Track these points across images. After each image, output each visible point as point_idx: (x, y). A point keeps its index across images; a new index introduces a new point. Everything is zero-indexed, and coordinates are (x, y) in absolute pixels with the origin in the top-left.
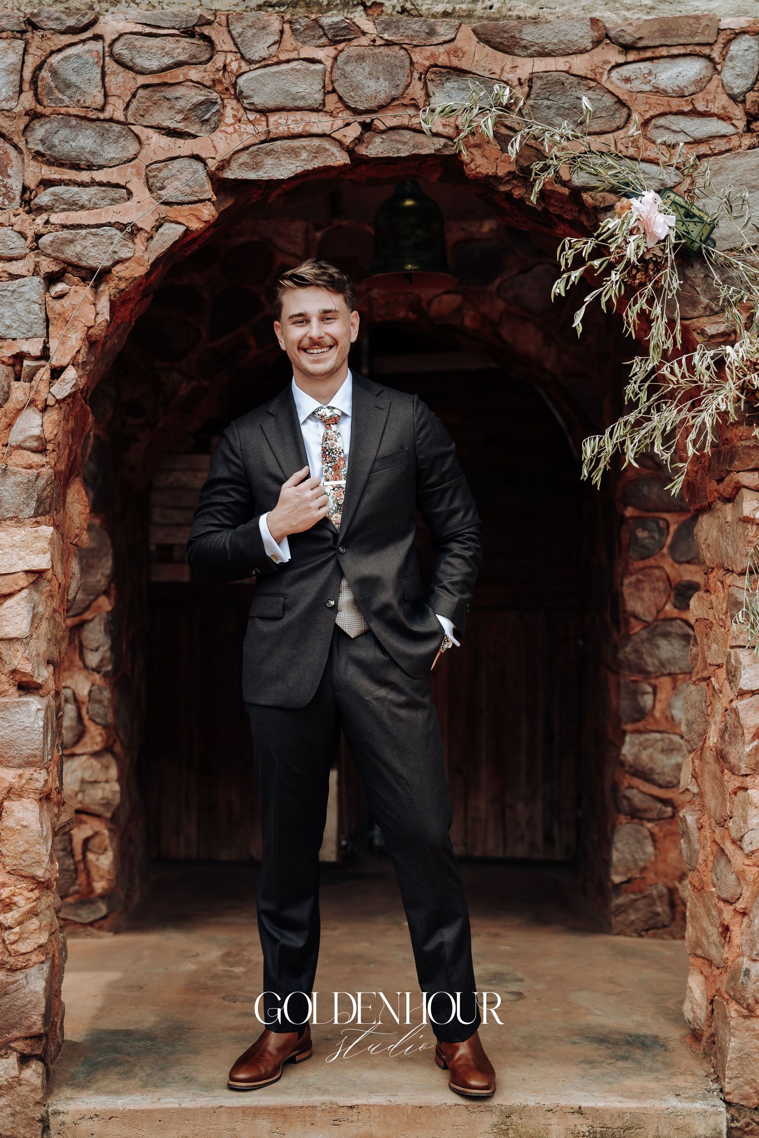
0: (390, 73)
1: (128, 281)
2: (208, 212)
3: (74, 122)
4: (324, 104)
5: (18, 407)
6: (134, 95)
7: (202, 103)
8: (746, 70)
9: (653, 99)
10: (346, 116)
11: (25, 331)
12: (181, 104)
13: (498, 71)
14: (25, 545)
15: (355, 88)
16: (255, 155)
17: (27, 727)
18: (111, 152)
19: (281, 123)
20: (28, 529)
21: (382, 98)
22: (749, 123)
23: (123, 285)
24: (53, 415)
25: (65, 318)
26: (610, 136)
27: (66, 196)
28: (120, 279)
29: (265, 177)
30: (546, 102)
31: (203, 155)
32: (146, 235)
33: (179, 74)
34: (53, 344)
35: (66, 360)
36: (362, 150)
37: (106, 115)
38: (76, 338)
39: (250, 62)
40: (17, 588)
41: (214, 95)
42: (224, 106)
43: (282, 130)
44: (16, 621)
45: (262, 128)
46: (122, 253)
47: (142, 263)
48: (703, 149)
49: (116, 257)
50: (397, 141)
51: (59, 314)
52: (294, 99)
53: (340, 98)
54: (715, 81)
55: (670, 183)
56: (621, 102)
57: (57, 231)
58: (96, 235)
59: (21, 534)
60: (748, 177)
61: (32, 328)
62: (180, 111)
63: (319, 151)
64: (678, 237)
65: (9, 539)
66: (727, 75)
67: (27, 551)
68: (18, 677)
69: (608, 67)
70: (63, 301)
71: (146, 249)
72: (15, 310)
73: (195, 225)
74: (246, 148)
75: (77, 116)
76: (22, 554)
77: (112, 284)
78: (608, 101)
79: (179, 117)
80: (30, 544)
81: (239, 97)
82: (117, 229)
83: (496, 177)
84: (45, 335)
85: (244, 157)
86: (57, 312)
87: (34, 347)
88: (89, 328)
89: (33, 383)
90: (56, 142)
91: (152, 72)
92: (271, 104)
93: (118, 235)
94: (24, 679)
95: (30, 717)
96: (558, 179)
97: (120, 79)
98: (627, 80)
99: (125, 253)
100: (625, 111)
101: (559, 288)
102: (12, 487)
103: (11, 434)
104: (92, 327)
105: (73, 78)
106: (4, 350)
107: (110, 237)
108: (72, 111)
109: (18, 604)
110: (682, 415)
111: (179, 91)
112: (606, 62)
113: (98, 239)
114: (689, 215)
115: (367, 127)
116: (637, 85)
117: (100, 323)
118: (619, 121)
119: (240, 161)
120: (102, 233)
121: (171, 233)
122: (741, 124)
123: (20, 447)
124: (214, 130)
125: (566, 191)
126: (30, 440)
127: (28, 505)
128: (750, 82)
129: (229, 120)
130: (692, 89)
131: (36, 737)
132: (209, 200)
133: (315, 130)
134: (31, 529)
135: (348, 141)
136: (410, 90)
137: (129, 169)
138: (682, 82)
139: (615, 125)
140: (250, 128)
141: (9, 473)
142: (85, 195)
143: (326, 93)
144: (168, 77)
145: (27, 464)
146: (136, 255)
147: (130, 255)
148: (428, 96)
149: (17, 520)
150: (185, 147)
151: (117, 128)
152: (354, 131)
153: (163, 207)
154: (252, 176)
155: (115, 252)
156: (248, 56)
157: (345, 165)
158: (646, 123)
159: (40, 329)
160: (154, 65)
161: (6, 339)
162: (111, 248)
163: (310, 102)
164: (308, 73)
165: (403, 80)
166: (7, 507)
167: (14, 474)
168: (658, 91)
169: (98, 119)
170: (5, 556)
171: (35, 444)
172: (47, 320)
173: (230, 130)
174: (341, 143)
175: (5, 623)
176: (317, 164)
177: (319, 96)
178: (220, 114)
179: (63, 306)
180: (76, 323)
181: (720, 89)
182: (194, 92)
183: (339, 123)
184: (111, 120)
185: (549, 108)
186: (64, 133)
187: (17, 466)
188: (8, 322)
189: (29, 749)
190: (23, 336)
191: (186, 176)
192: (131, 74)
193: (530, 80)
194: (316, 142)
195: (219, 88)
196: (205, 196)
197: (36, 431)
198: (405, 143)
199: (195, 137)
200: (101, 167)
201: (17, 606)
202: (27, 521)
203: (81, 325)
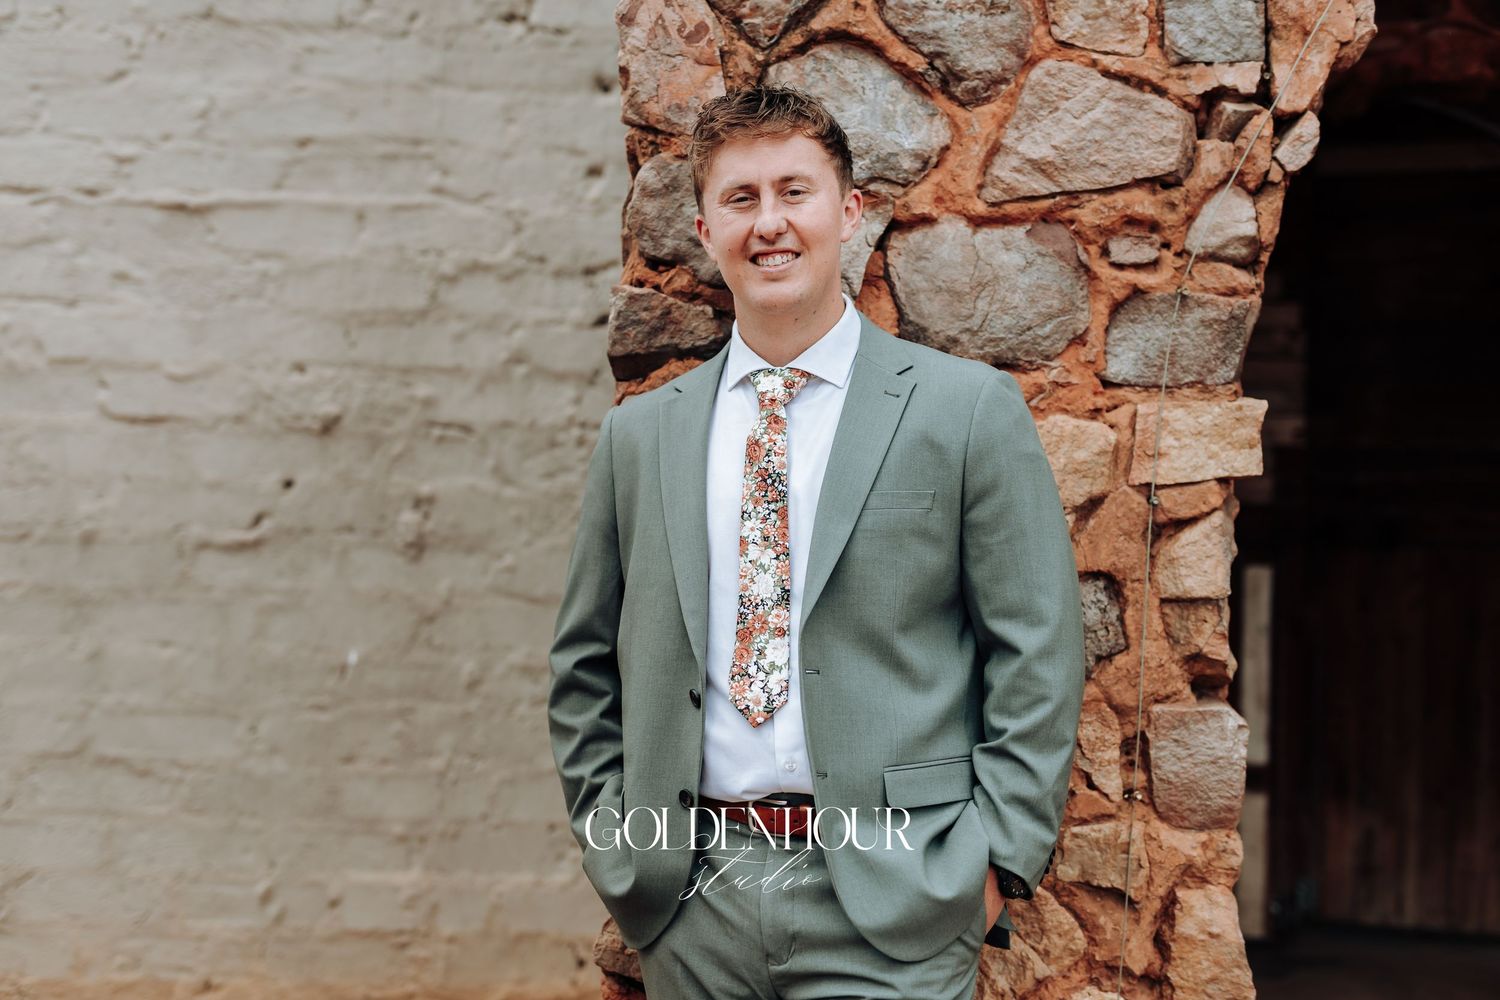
5: (1209, 185)
11: (1229, 50)
14: (1219, 432)
17: (1221, 758)
20: (1225, 404)
24: (1274, 202)
25: (1303, 28)
34: (1281, 73)
35: (1303, 103)
38: (1320, 63)
40: (1205, 509)
44: (1205, 567)
51: (1294, 19)
59: (1214, 412)
61: (1241, 43)
65: (1191, 421)
67: (1223, 443)
68: (1197, 668)
72: (1212, 12)
76: (1214, 448)
80: (1228, 431)
84: (1263, 57)
86: (1291, 15)
87: (1245, 79)
88: (1343, 44)
89: (1240, 142)
94: (1208, 672)
95: (1225, 739)
102: (1196, 328)
103: (1191, 234)
104: (1347, 43)
106: (1189, 83)
109: (1207, 537)
117: (1362, 37)
123: (1212, 257)
126: (1236, 244)
127: (1224, 362)
131: (1236, 776)
134: (1230, 405)
141: (1191, 304)
145: (1228, 288)
149: (1203, 387)
159: (1255, 47)
161: (1195, 63)
166: (1184, 363)
167: (1201, 304)
170: (1183, 452)
171: (1244, 251)
172: (1268, 29)
175: (1183, 571)
180: (1321, 35)
187: (1206, 290)
188: (1200, 33)
189: (1221, 797)
190: (1225, 58)
197: (1250, 229)
201: (1206, 541)
202: (1220, 389)
203: (1330, 39)
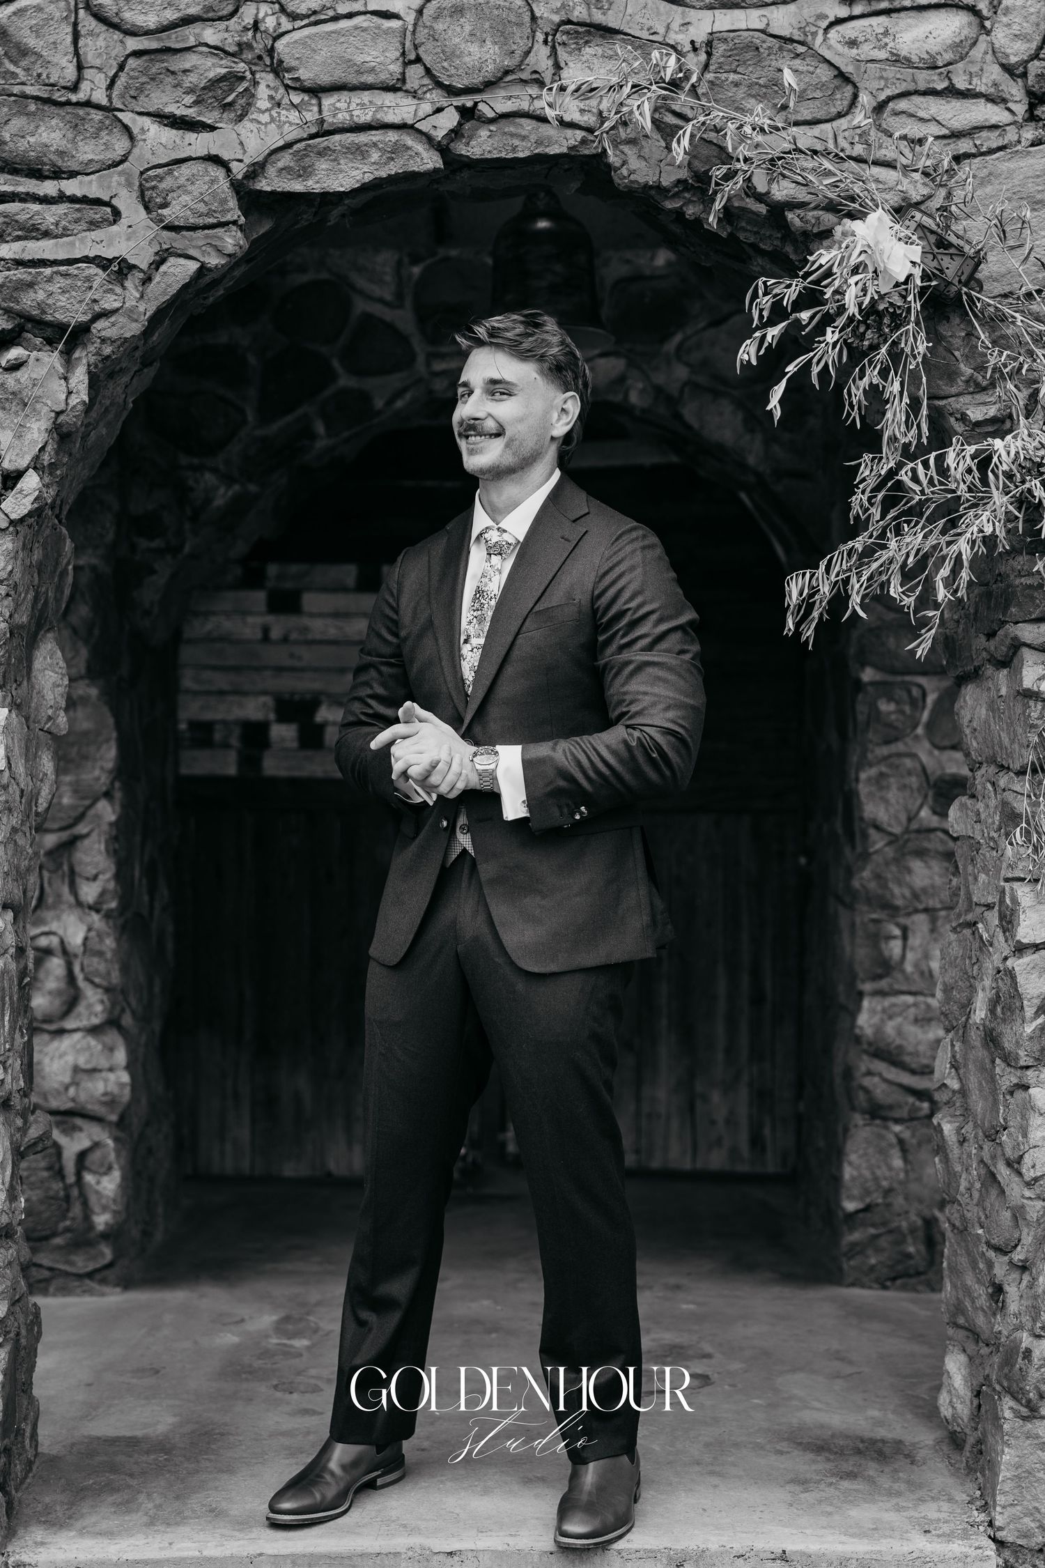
0: (502, 33)
1: (116, 345)
2: (232, 241)
3: (32, 107)
4: (403, 80)
6: (121, 67)
7: (223, 78)
8: (1028, 28)
9: (891, 72)
10: (437, 97)
12: (192, 79)
13: (662, 30)
15: (450, 55)
16: (300, 156)
18: (88, 151)
19: (339, 108)
21: (490, 70)
22: (1032, 107)
23: (107, 350)
24: (6, 543)
25: (22, 399)
26: (827, 126)
27: (22, 217)
28: (103, 341)
29: (317, 188)
30: (732, 77)
31: (226, 156)
32: (141, 275)
33: (190, 35)
34: (5, 439)
35: (23, 462)
36: (461, 149)
37: (81, 96)
38: (39, 429)
39: (294, 17)
41: (241, 67)
42: (256, 83)
43: (342, 118)
45: (311, 115)
46: (106, 302)
47: (135, 317)
48: (965, 146)
49: (97, 308)
50: (512, 135)
51: (13, 393)
52: (359, 72)
53: (428, 71)
54: (982, 46)
55: (916, 197)
56: (843, 77)
57: (9, 269)
58: (66, 275)
60: (1031, 187)
62: (190, 91)
63: (396, 150)
64: (925, 276)
66: (1000, 36)
69: (825, 24)
70: (18, 374)
71: (142, 297)
73: (214, 261)
74: (288, 146)
75: (37, 98)
77: (92, 348)
78: (825, 74)
79: (189, 99)
81: (278, 69)
82: (98, 266)
83: (658, 187)
85: (285, 159)
86: (10, 390)
88: (58, 414)
90: (7, 137)
91: (148, 33)
92: (325, 79)
93: (99, 275)
96: (750, 190)
97: (101, 42)
98: (853, 43)
99: (110, 302)
100: (849, 90)
101: (748, 352)
104: (62, 412)
105: (32, 42)
107: (88, 279)
108: (29, 90)
110: (932, 541)
111: (190, 61)
112: (822, 16)
113: (69, 282)
114: (942, 244)
115: (467, 114)
116: (866, 51)
117: (74, 407)
118: (840, 104)
119: (280, 164)
120: (76, 272)
121: (179, 271)
122: (1021, 109)
124: (240, 118)
125: (762, 209)
128: (1034, 45)
129: (263, 103)
130: (948, 56)
132: (235, 223)
133: (391, 118)
135: (439, 134)
136: (531, 59)
137: (115, 177)
138: (933, 46)
139: (834, 111)
140: (294, 116)
142: (50, 216)
143: (406, 64)
144: (172, 39)
146: (127, 305)
147: (117, 305)
148: (558, 67)
150: (199, 143)
151: (97, 116)
152: (449, 120)
153: (166, 233)
154: (297, 187)
155: (95, 301)
156: (291, 7)
157: (436, 170)
158: (880, 108)
160: (151, 21)
162: (90, 295)
163: (383, 76)
164: (378, 34)
165: (521, 45)
168: (897, 60)
169: (68, 103)
173: (265, 118)
174: (428, 138)
176: (393, 168)
177: (396, 68)
178: (249, 95)
179: (18, 381)
180: (38, 406)
181: (989, 57)
182: (210, 61)
183: (426, 108)
184: (88, 104)
185: (737, 85)
186: (17, 123)
191: (200, 187)
192: (117, 35)
193: (709, 44)
194: (392, 136)
195: (248, 56)
196: (229, 217)
198: (524, 138)
199: (212, 128)
200: (73, 174)
203: (46, 409)
